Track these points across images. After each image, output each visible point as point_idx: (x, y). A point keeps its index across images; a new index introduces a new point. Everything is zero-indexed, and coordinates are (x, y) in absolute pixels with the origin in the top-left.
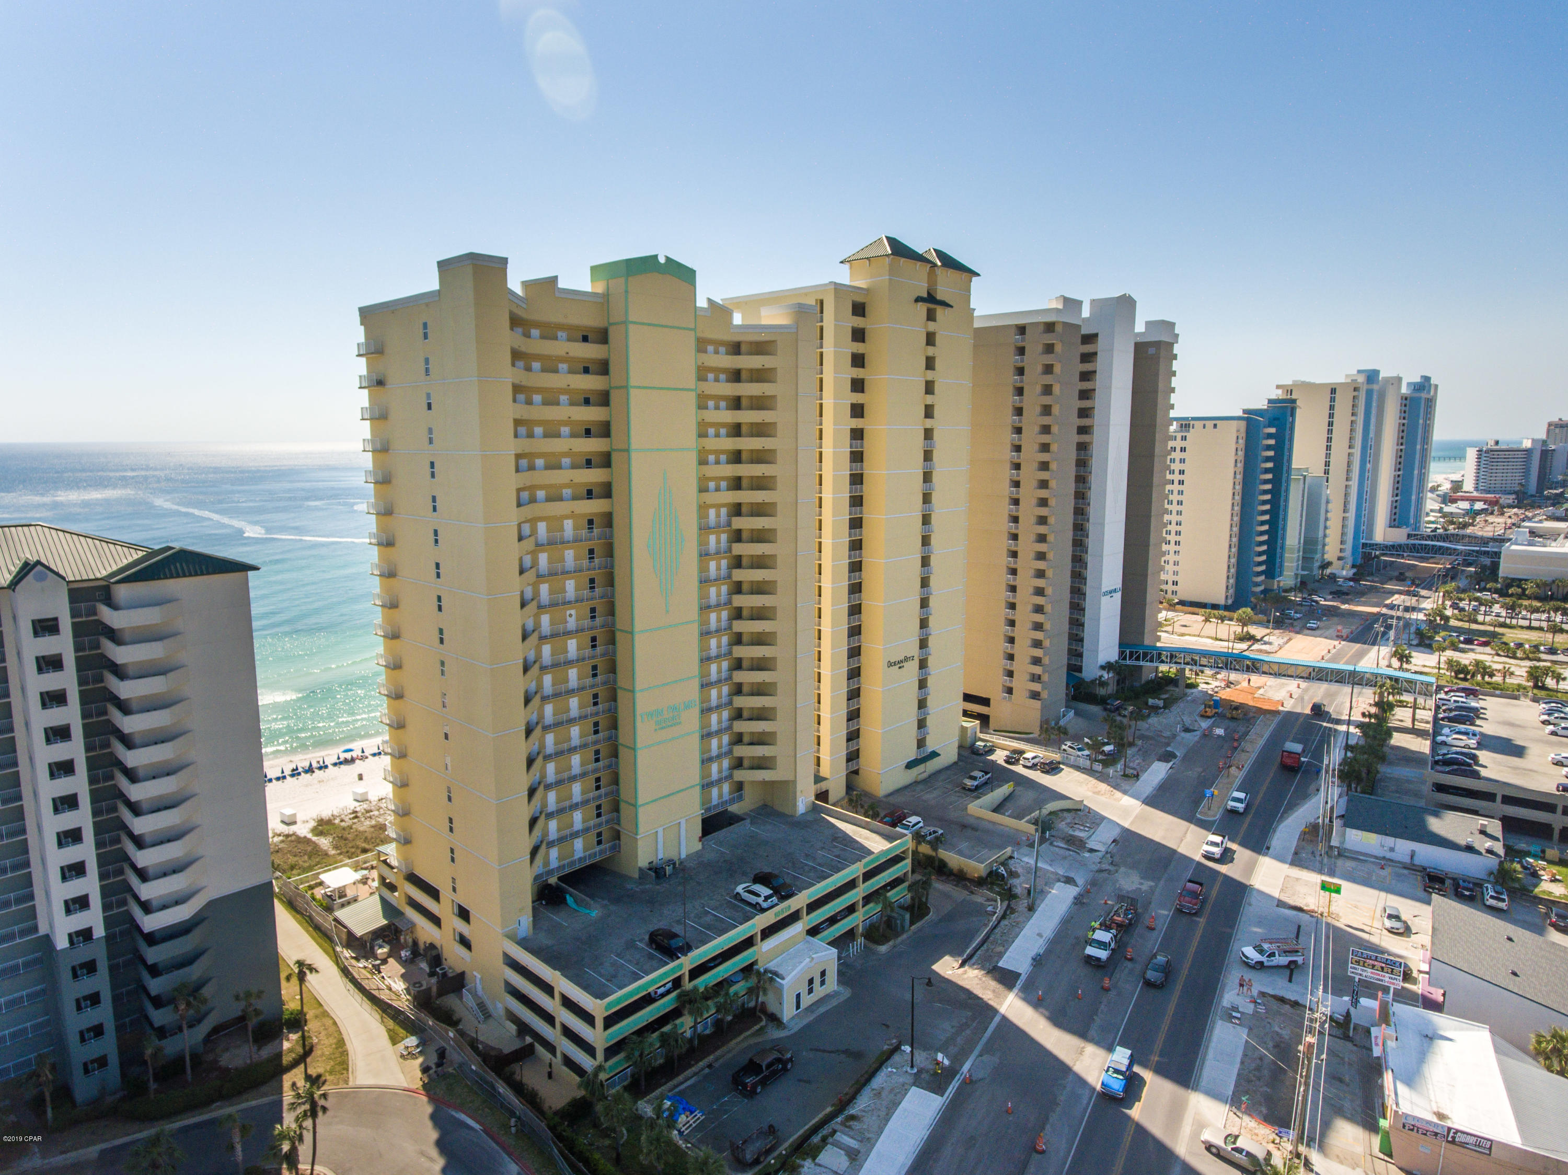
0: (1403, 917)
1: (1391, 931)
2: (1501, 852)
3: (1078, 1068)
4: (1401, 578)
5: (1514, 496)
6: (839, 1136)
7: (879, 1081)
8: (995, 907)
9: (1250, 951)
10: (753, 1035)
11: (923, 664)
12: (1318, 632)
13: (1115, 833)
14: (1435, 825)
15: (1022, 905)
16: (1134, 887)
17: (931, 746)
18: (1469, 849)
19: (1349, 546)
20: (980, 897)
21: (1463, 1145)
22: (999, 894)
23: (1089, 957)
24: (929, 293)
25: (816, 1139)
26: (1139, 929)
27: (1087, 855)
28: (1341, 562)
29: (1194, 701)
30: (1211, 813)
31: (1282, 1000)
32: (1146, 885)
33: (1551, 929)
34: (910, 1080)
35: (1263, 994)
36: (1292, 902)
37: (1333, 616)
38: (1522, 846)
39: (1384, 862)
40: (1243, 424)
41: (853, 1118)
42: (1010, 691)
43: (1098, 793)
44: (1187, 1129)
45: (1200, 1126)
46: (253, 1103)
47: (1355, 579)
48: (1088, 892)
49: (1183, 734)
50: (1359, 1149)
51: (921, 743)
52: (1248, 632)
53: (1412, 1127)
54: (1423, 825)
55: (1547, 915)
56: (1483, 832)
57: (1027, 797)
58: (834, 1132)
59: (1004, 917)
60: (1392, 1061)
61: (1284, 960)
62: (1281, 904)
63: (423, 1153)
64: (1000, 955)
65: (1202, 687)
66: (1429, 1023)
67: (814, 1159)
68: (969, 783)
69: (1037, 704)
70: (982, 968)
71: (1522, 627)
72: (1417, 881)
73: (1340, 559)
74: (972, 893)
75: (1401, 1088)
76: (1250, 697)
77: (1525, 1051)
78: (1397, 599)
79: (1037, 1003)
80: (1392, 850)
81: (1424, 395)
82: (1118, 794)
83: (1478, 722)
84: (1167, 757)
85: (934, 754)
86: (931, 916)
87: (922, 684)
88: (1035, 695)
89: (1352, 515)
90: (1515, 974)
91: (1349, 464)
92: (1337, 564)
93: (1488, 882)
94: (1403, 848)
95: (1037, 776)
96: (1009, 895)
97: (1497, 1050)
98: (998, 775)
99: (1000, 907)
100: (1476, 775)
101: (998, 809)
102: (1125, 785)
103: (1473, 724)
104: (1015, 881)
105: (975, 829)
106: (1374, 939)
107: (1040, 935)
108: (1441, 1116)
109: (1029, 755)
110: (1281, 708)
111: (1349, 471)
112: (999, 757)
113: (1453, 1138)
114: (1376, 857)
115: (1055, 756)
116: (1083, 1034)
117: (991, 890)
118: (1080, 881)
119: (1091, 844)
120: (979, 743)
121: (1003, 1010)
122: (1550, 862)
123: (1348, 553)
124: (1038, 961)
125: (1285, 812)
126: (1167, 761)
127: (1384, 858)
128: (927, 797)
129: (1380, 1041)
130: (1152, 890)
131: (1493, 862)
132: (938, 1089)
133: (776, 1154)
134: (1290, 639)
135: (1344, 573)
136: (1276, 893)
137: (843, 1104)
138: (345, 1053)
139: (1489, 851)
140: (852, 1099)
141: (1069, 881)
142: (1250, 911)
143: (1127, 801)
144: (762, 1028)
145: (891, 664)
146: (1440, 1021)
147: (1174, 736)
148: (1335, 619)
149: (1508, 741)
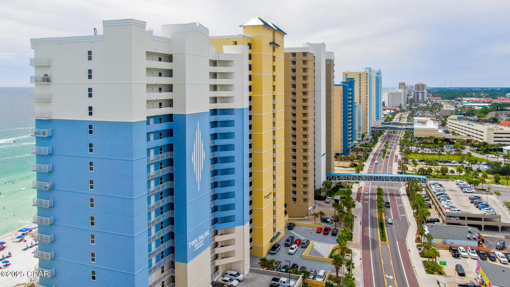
5: (399, 108)
11: (274, 195)
17: (278, 230)
19: (368, 128)
24: (273, 41)
40: (342, 87)
42: (295, 200)
51: (274, 230)
73: (367, 133)
81: (379, 76)
85: (279, 233)
87: (274, 203)
88: (305, 200)
89: (368, 117)
91: (367, 100)
111: (367, 102)
123: (368, 131)
139: (474, 239)
145: (265, 197)
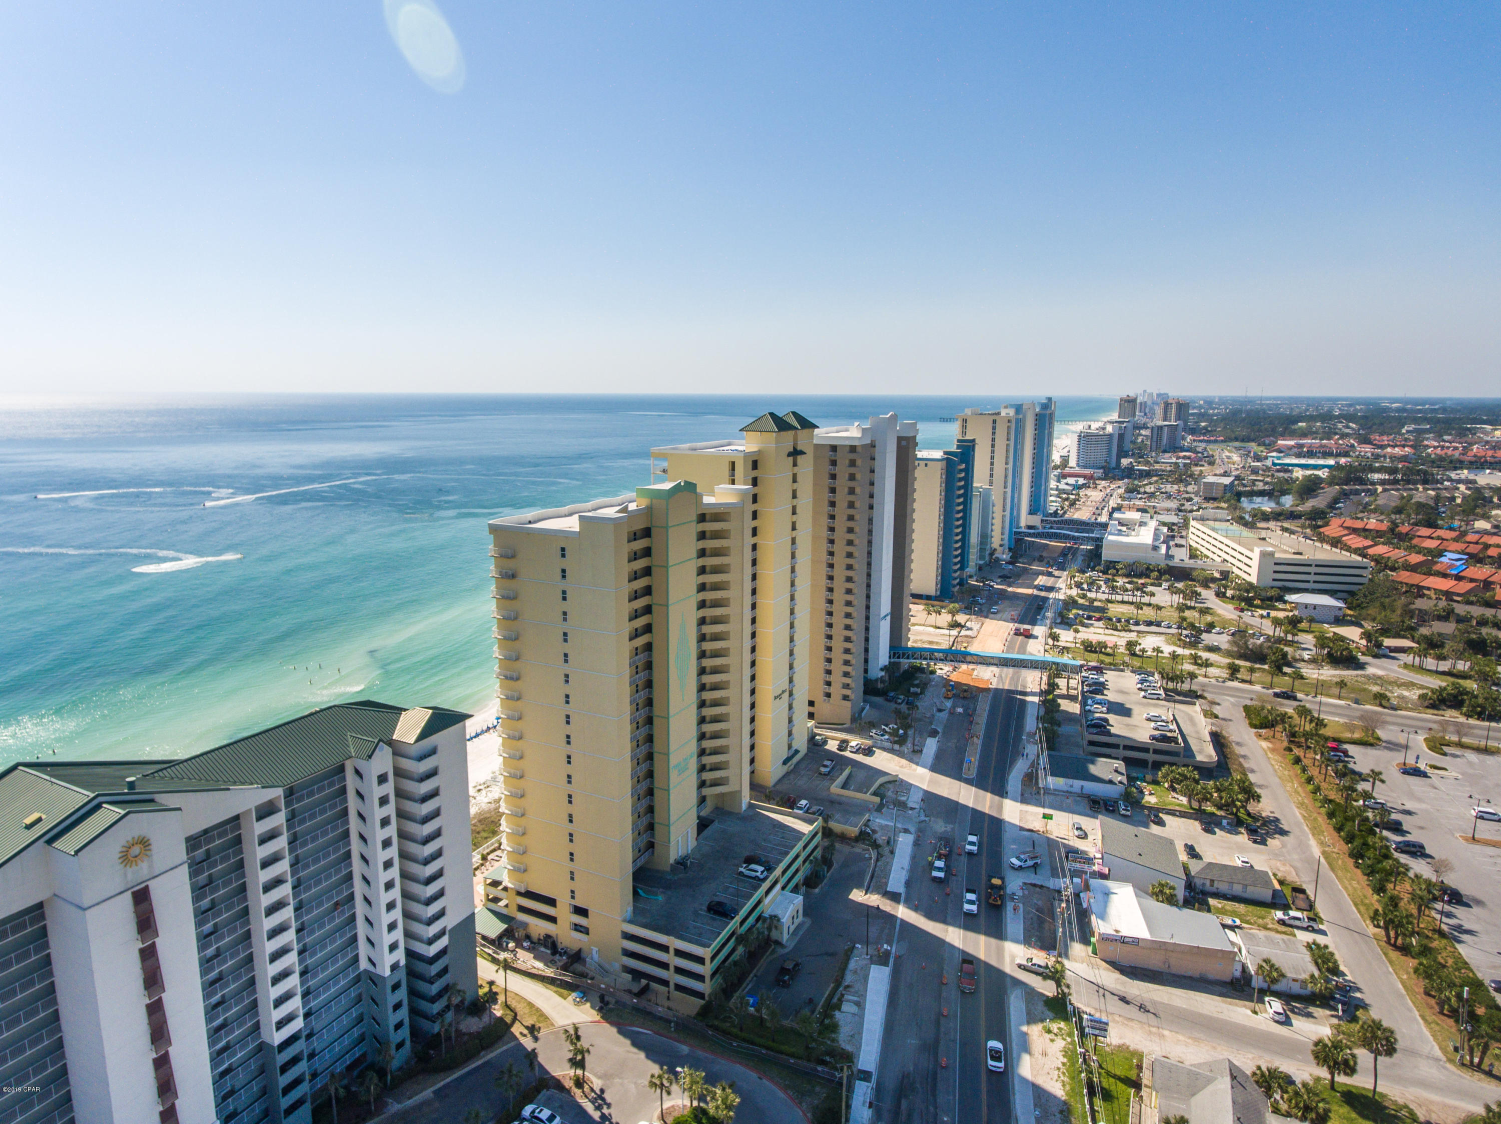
0: (1083, 828)
1: (1078, 837)
2: (1126, 782)
3: (948, 940)
4: (1041, 559)
5: (1102, 471)
6: (846, 997)
7: (852, 965)
8: (870, 854)
9: (1014, 861)
10: (771, 954)
11: (791, 694)
12: (999, 616)
13: (920, 795)
14: (1093, 769)
15: (886, 850)
16: (943, 829)
17: (795, 746)
18: (1110, 782)
19: (1006, 537)
20: (859, 848)
21: (1127, 943)
22: (868, 845)
23: (935, 877)
24: (794, 449)
25: (835, 1000)
26: (954, 856)
27: (910, 812)
28: (1002, 548)
29: (937, 685)
30: (970, 772)
31: (1034, 885)
32: (949, 827)
33: (1152, 824)
34: (869, 962)
35: (1025, 884)
36: (1027, 827)
37: (1004, 599)
38: (1134, 775)
39: (1068, 794)
40: (944, 462)
41: (848, 986)
42: (828, 695)
43: (902, 767)
44: (1007, 959)
45: (1013, 958)
46: (505, 1048)
47: (1012, 562)
48: (919, 836)
49: (938, 714)
50: (1083, 954)
51: (790, 747)
52: (956, 621)
53: (1105, 939)
54: (1087, 770)
55: (1149, 816)
56: (1116, 771)
57: (861, 775)
58: (842, 995)
59: (877, 860)
60: (1094, 909)
61: (1030, 863)
62: (1022, 829)
63: (629, 1052)
64: (886, 884)
65: (939, 672)
66: (1106, 887)
67: (840, 1010)
68: (823, 770)
69: (848, 704)
70: (878, 893)
71: (1118, 602)
72: (1085, 804)
73: (1001, 546)
74: (853, 847)
75: (1099, 921)
76: (970, 678)
77: (1147, 893)
78: (1041, 580)
79: (916, 909)
80: (1071, 786)
81: (1048, 412)
82: (914, 766)
83: (1106, 692)
84: (934, 734)
85: (797, 752)
86: (835, 866)
87: (790, 707)
88: (845, 698)
89: (1008, 513)
90: (1140, 855)
91: (1006, 477)
92: (1000, 549)
93: (1120, 799)
94: (1077, 784)
95: (859, 758)
96: (876, 845)
97: (1137, 895)
98: (839, 762)
99: (874, 855)
100: (1109, 734)
101: (845, 786)
102: (915, 759)
103: (1103, 694)
104: (876, 836)
105: (840, 803)
106: (1071, 843)
107: (903, 868)
108: (1117, 931)
109: (853, 744)
110: (991, 686)
111: (1006, 482)
112: (832, 746)
113: (1123, 940)
114: (1064, 792)
115: (869, 742)
116: (945, 922)
117: (863, 843)
118: (912, 829)
119: (910, 805)
120: (817, 737)
121: (899, 915)
122: (1148, 783)
123: (1006, 542)
124: (908, 884)
125: (1010, 766)
126: (935, 737)
127: (1067, 792)
128: (800, 783)
129: (1086, 900)
130: (953, 829)
131: (1120, 788)
132: (886, 964)
133: (817, 1012)
134: (982, 624)
135: (1004, 556)
136: (1017, 823)
137: (838, 982)
138: (538, 1010)
139: (1120, 782)
140: (842, 976)
141: (906, 831)
142: (1007, 836)
143: (920, 770)
144: (773, 950)
145: (776, 698)
146: (1109, 884)
147: (933, 716)
148: (1007, 602)
149: (1122, 705)
